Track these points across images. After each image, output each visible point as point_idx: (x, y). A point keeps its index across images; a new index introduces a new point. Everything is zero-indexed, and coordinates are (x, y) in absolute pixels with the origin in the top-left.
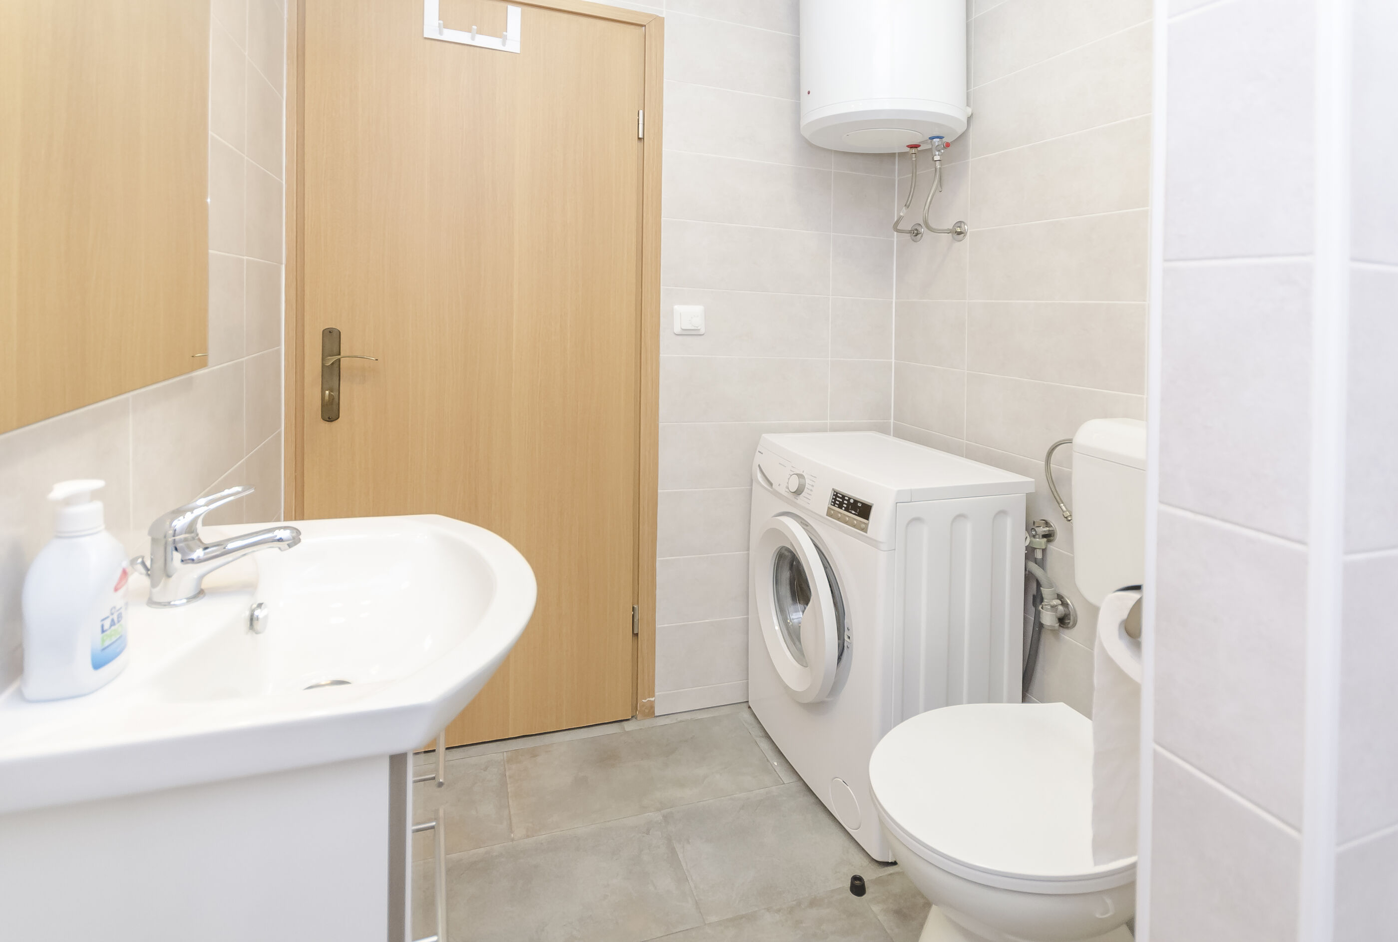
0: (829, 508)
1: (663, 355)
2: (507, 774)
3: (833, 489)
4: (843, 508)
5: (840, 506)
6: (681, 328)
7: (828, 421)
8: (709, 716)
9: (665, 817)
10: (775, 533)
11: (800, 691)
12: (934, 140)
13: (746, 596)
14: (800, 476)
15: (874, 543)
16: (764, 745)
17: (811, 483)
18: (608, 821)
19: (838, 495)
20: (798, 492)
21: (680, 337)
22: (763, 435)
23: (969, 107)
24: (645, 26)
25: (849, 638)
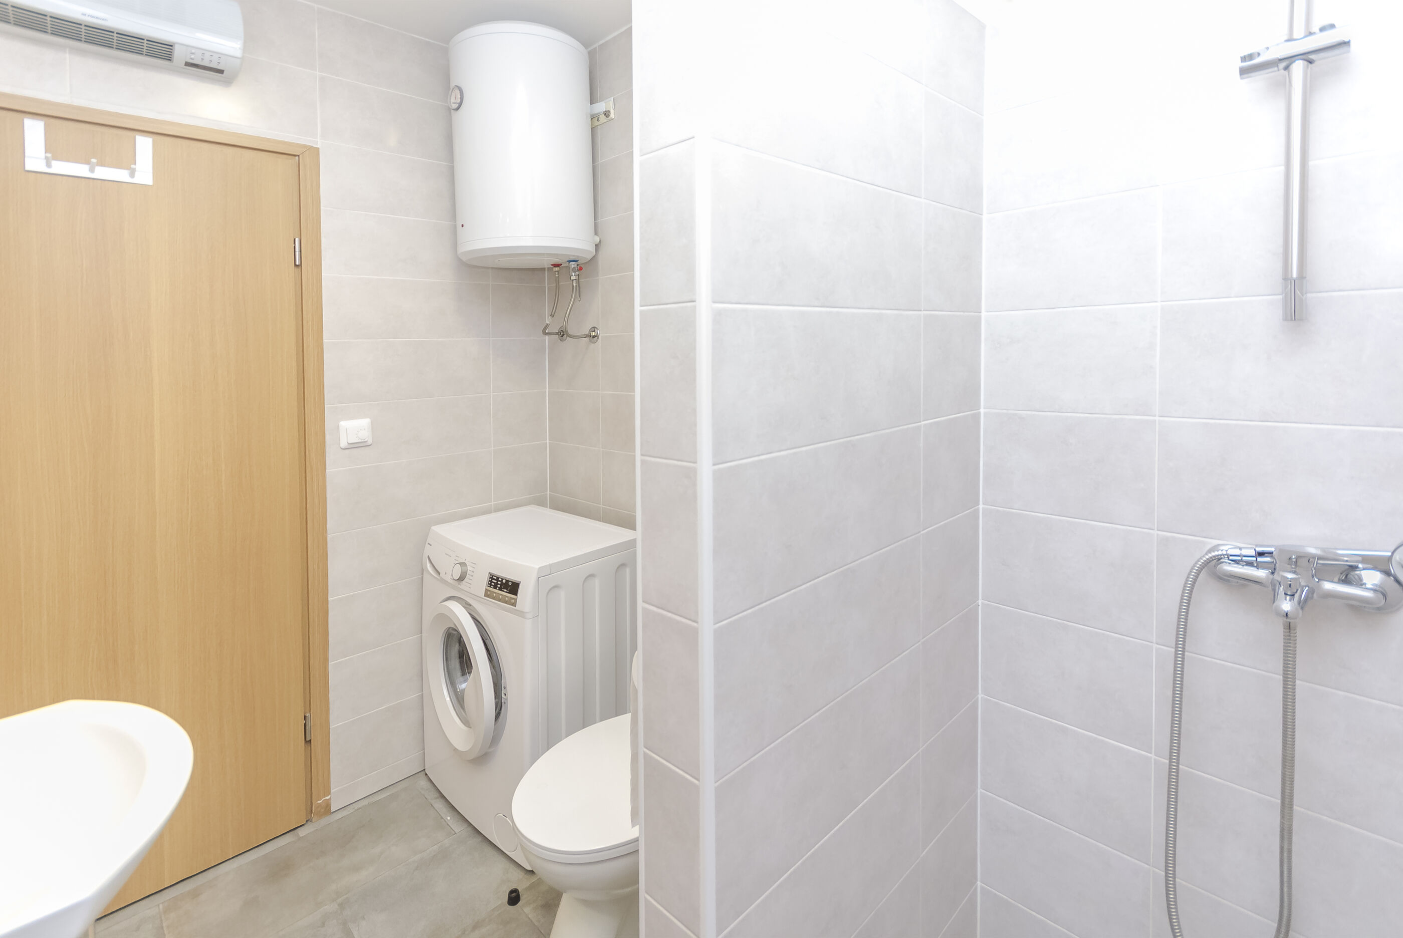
0: (486, 590)
1: (330, 470)
2: (164, 925)
3: (489, 573)
4: (498, 588)
5: (495, 587)
6: (348, 443)
7: (493, 503)
8: (388, 794)
9: (341, 905)
10: (442, 617)
11: (467, 750)
12: (571, 263)
13: (421, 674)
14: (463, 564)
15: (522, 614)
16: (439, 805)
17: (472, 569)
18: (282, 930)
19: (494, 577)
20: (461, 579)
21: (347, 451)
22: (432, 528)
23: (597, 235)
24: (299, 156)
25: (505, 694)
